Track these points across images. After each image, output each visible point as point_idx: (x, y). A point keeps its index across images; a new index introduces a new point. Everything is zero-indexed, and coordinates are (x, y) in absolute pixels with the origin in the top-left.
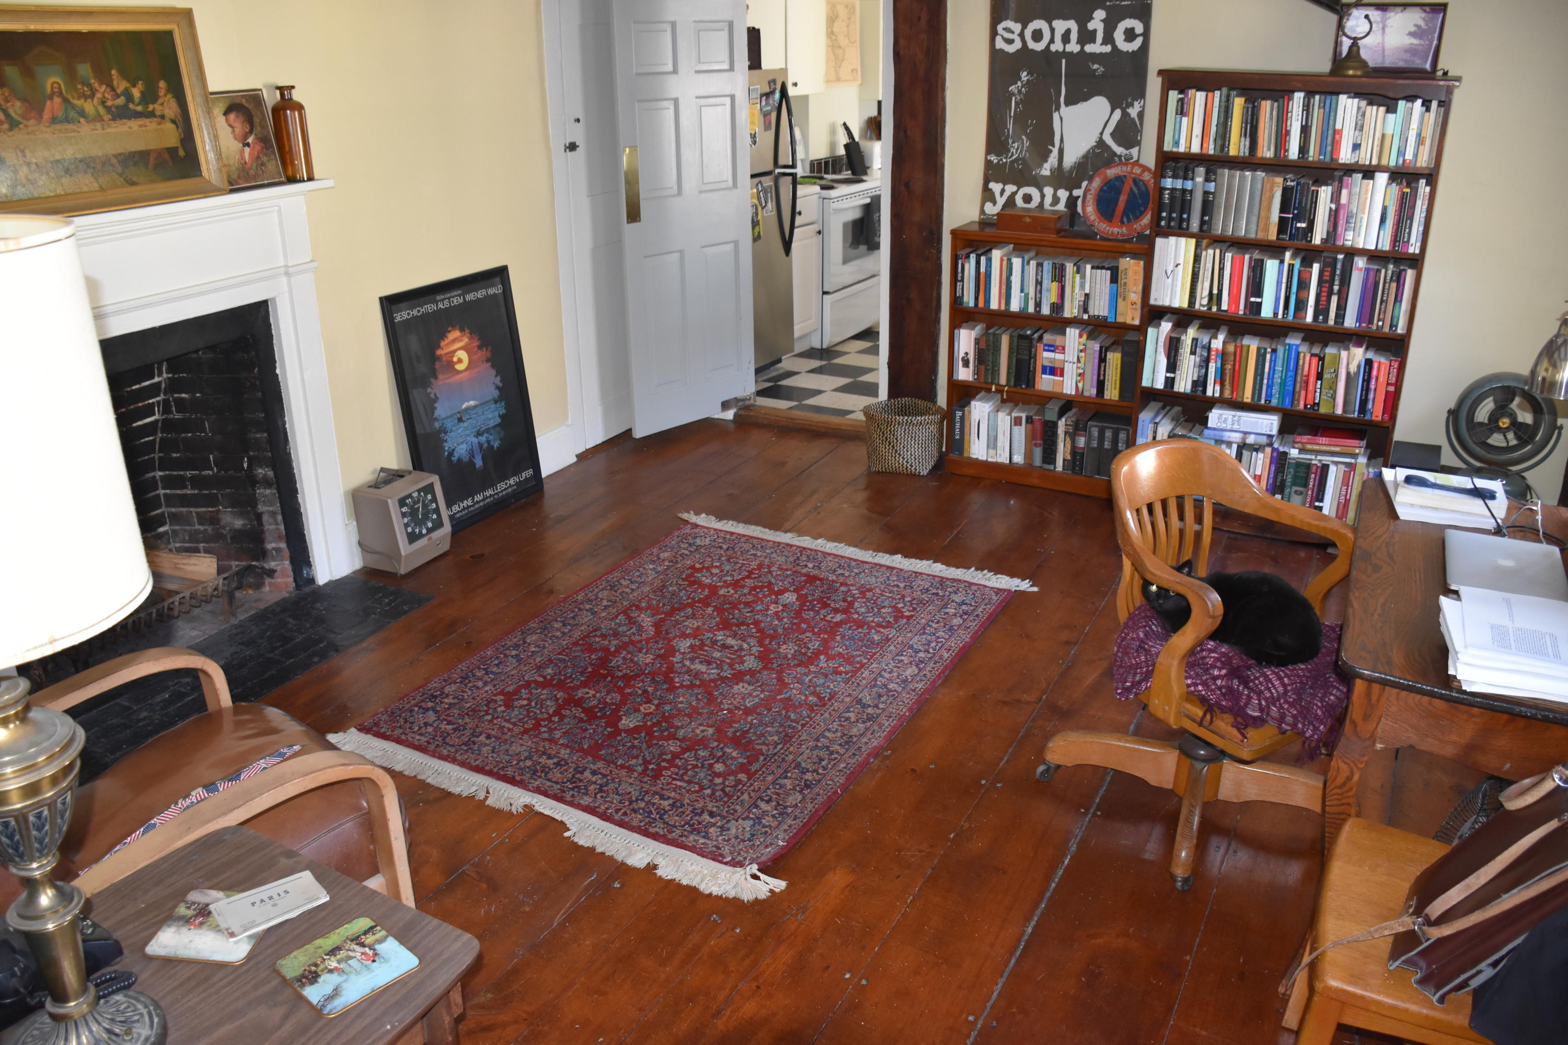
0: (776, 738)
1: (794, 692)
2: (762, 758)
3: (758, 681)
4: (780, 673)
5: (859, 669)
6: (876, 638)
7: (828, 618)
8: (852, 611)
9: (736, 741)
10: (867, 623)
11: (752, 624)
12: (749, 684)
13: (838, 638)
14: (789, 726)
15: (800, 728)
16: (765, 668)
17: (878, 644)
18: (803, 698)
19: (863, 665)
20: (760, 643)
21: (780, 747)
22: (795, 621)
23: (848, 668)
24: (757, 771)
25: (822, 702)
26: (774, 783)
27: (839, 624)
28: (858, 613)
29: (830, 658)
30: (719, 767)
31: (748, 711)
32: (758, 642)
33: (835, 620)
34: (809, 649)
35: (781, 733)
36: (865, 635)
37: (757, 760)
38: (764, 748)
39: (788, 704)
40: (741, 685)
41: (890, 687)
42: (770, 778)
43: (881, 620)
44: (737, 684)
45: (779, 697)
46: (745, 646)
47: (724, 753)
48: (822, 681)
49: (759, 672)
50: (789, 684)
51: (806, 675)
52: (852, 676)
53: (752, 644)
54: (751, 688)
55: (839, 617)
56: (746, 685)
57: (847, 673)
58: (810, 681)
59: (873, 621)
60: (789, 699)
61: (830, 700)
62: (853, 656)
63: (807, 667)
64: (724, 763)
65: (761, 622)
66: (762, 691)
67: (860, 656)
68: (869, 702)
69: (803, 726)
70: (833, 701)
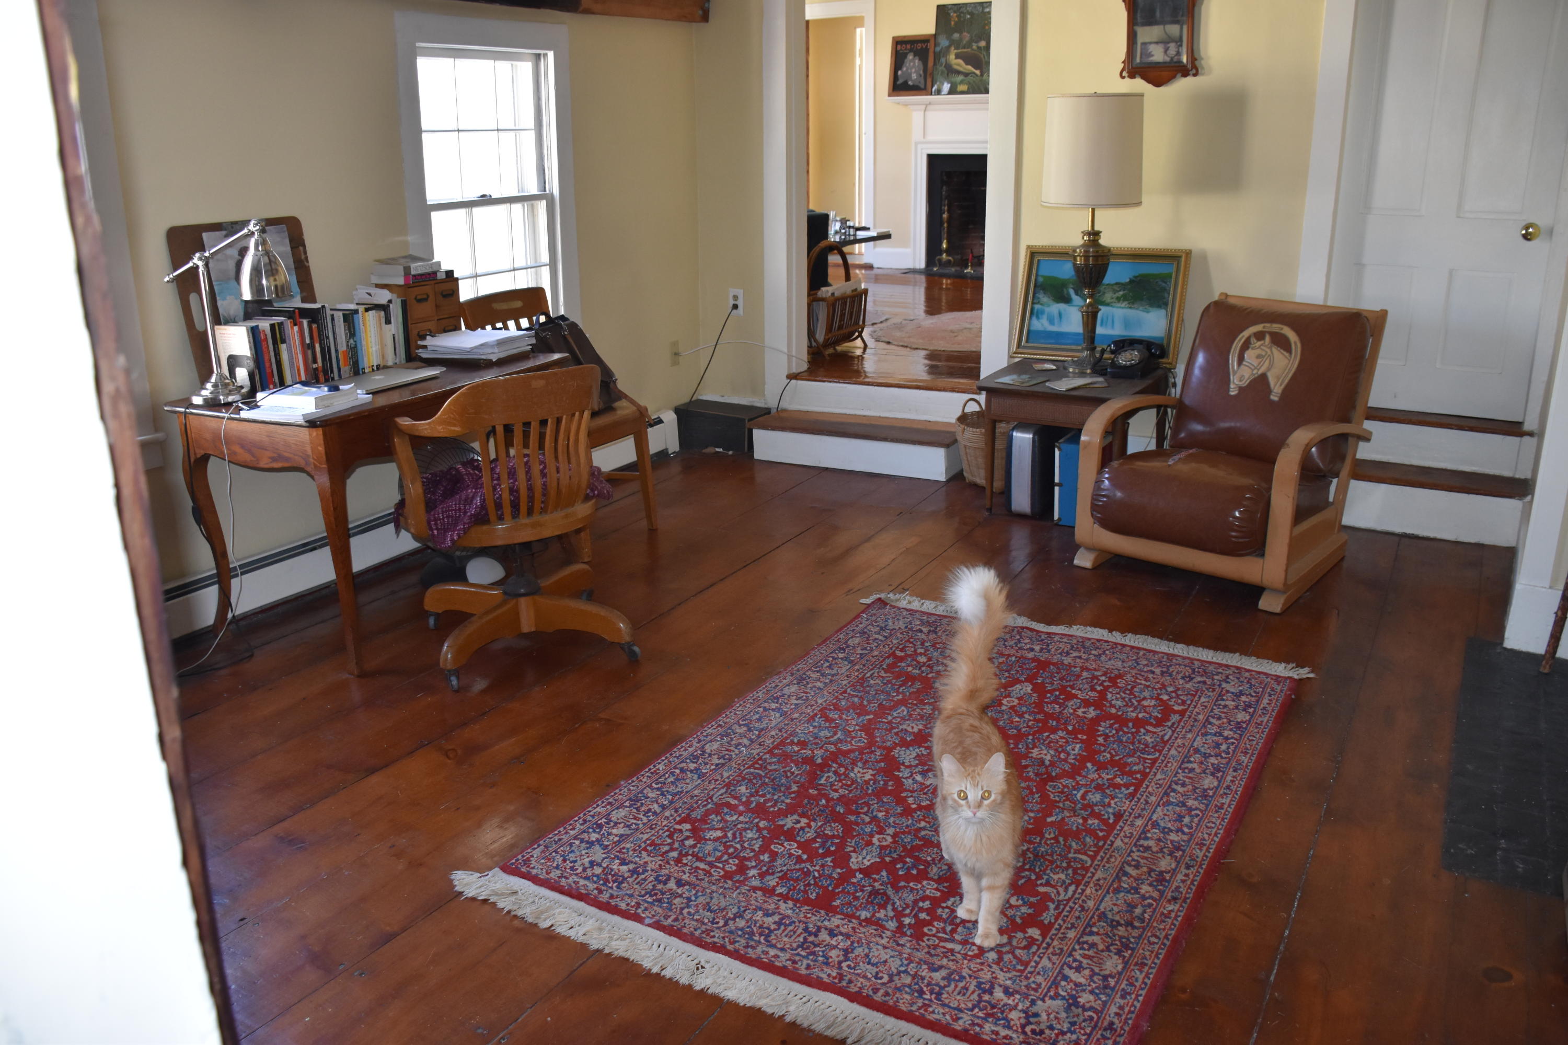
0: (872, 682)
1: (854, 722)
2: (884, 666)
3: (896, 734)
4: (872, 743)
5: (776, 747)
6: (743, 789)
7: (804, 821)
8: (765, 833)
9: (911, 678)
10: (751, 811)
11: (915, 810)
12: (906, 730)
13: (794, 788)
14: (859, 691)
15: (849, 690)
16: (890, 750)
17: (744, 779)
18: (844, 716)
19: (770, 752)
20: (898, 782)
21: (868, 675)
22: (853, 818)
23: (789, 749)
24: (888, 657)
25: (823, 712)
26: (872, 650)
27: (790, 810)
28: (759, 830)
29: (809, 761)
30: (923, 659)
31: (903, 702)
32: (902, 784)
33: (796, 817)
34: (836, 773)
35: (868, 686)
36: (757, 792)
37: (888, 665)
38: (883, 674)
39: (861, 710)
40: (916, 730)
41: (745, 729)
42: (875, 653)
43: (728, 817)
44: (920, 730)
45: (871, 716)
46: (919, 778)
47: (920, 668)
48: (822, 734)
49: (896, 745)
50: (860, 730)
51: (840, 740)
52: (787, 738)
53: (910, 781)
54: (904, 727)
55: (788, 822)
56: (910, 729)
57: (792, 743)
58: (835, 734)
59: (740, 815)
60: (859, 715)
61: (816, 715)
62: (779, 762)
63: (839, 750)
64: (918, 662)
65: (901, 815)
66: (890, 723)
67: (770, 763)
68: (772, 713)
69: (845, 692)
70: (811, 714)
